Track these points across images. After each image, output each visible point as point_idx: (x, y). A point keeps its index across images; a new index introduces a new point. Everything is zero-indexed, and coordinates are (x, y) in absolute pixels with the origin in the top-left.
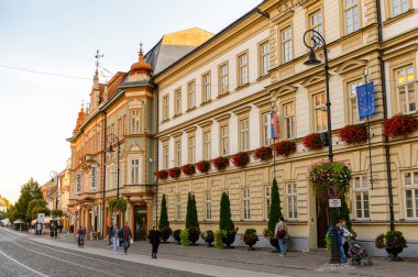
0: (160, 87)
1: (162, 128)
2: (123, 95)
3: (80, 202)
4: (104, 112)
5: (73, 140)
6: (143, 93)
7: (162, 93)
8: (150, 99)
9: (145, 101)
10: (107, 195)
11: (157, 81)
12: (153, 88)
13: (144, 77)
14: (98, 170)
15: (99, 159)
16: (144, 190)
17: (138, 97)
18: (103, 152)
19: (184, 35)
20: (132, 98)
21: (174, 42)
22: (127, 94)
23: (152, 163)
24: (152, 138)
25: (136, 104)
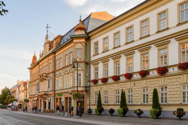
0: (91, 38)
1: (92, 59)
2: (72, 40)
3: (40, 96)
4: (54, 53)
5: (31, 69)
6: (83, 40)
7: (93, 42)
8: (86, 44)
9: (84, 44)
10: (56, 92)
11: (90, 35)
12: (88, 39)
13: (83, 32)
14: (51, 81)
15: (51, 75)
16: (84, 89)
17: (80, 43)
18: (54, 72)
19: (100, 14)
20: (77, 43)
21: (96, 17)
22: (74, 41)
23: (88, 76)
24: (87, 64)
25: (79, 46)
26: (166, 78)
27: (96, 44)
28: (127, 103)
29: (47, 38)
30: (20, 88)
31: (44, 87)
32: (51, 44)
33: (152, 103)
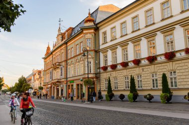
0: (100, 28)
1: (101, 47)
2: (82, 31)
4: (66, 43)
5: (45, 59)
6: (93, 31)
7: (101, 32)
8: (95, 34)
9: (93, 34)
10: (68, 79)
11: (98, 26)
12: (97, 29)
13: (92, 24)
14: (63, 69)
15: (64, 64)
16: (94, 76)
17: (90, 33)
18: (66, 61)
19: (107, 7)
20: (87, 33)
21: (104, 10)
22: (84, 32)
23: (97, 64)
24: (97, 52)
25: (89, 36)
26: (174, 63)
27: (105, 33)
28: (137, 88)
29: (59, 30)
30: (35, 76)
31: (57, 75)
32: (63, 35)
33: (161, 87)
